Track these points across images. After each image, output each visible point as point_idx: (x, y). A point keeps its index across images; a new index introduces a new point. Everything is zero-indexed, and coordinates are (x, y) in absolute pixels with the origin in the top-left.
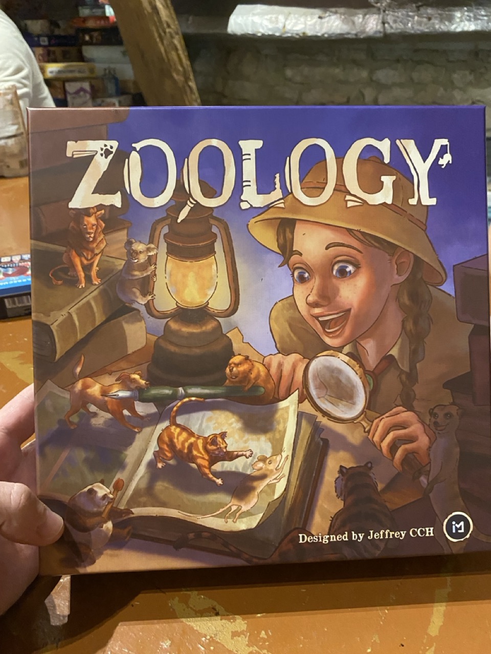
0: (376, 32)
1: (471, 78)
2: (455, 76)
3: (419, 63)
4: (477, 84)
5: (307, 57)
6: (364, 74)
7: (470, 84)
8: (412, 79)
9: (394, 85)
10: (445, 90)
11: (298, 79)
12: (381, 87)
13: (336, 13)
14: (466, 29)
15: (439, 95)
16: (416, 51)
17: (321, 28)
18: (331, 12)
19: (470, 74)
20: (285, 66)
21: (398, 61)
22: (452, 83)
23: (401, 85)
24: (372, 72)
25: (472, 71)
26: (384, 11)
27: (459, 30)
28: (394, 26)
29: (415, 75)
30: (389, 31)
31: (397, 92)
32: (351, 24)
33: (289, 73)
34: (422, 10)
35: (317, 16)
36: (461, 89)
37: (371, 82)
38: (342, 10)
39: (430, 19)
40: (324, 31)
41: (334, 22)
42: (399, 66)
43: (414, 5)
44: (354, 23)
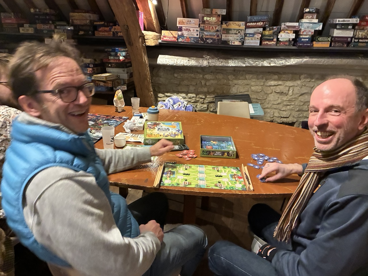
0: (206, 65)
1: (234, 77)
2: (229, 77)
3: (218, 73)
4: (236, 79)
5: (182, 71)
6: (201, 76)
7: (234, 79)
8: (216, 78)
9: (211, 79)
10: (227, 81)
11: (179, 77)
12: (207, 80)
13: (193, 59)
14: (233, 65)
15: (225, 82)
16: (217, 69)
17: (189, 64)
18: (192, 59)
19: (233, 76)
20: (174, 73)
21: (211, 72)
22: (229, 79)
23: (213, 80)
24: (203, 75)
25: (234, 75)
26: (208, 60)
27: (230, 66)
28: (211, 64)
29: (217, 77)
30: (210, 65)
31: (212, 81)
32: (198, 63)
33: (176, 75)
34: (220, 60)
35: (187, 60)
36: (231, 81)
37: (203, 78)
38: (195, 58)
39: (222, 62)
40: (190, 64)
41: (193, 62)
42: (212, 74)
43: (217, 58)
44: (199, 62)
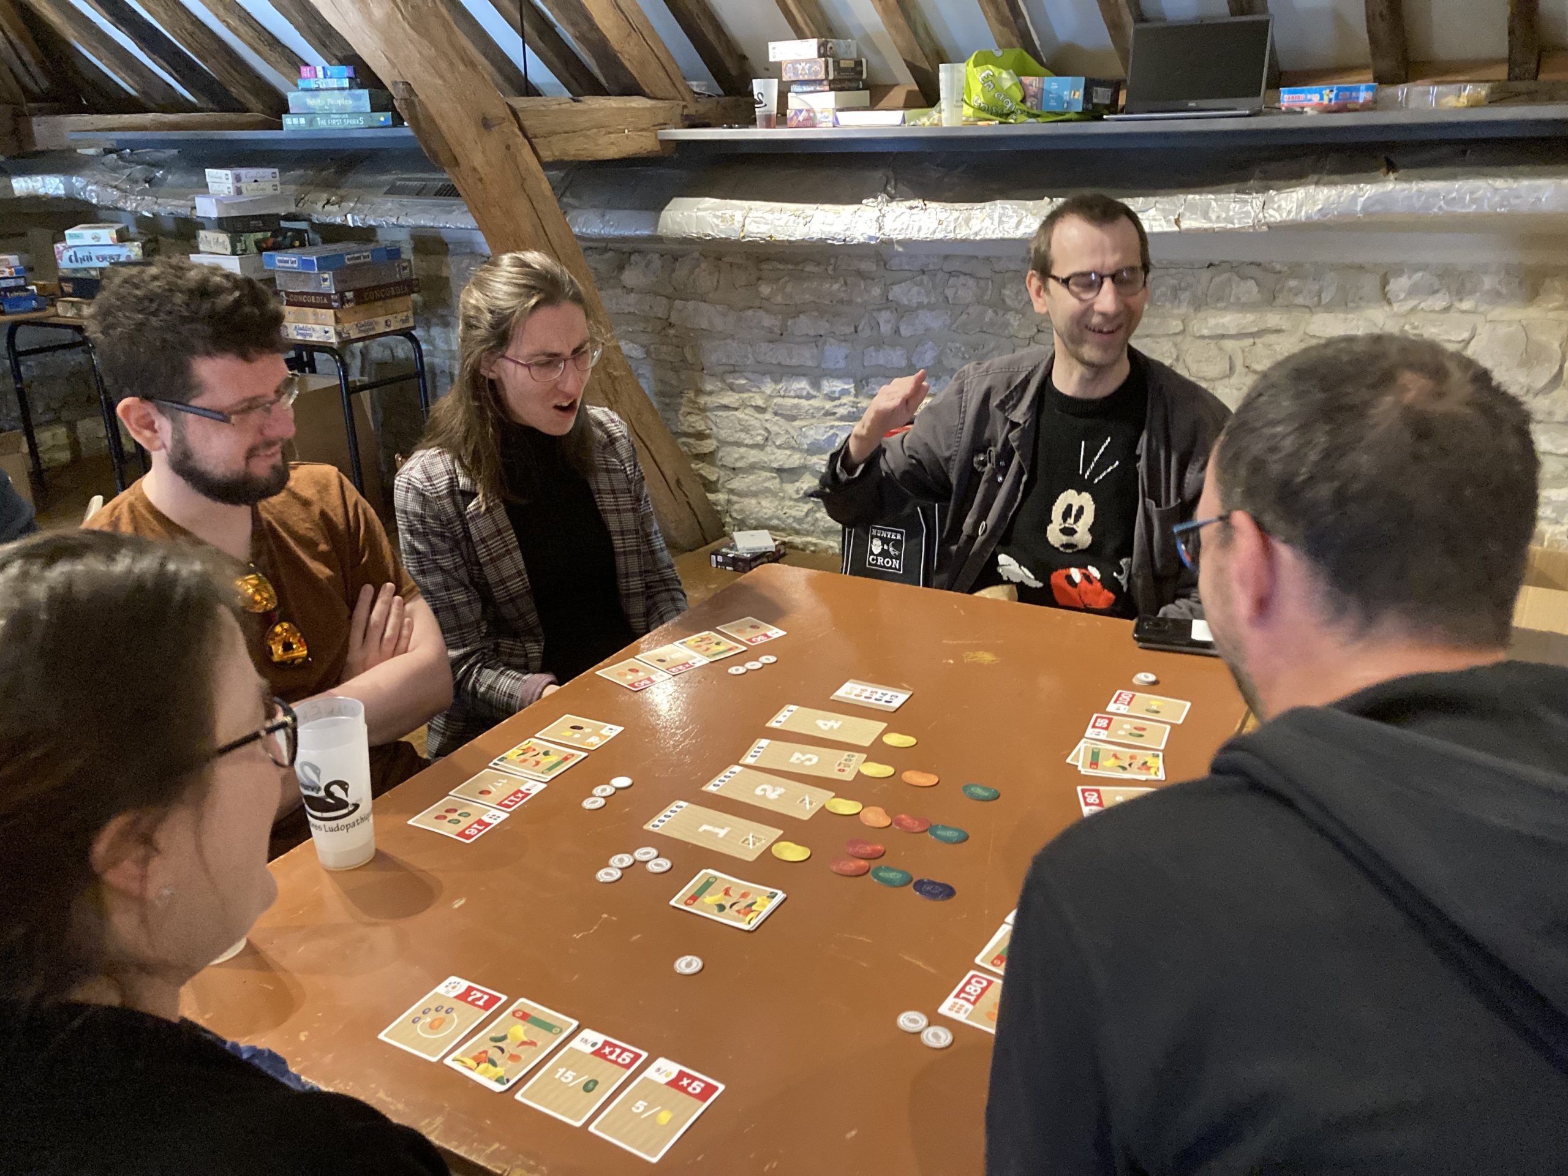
0: (870, 238)
2: (1005, 292)
3: (952, 274)
5: (792, 268)
6: (876, 291)
8: (946, 298)
9: (920, 306)
10: (997, 313)
11: (779, 299)
12: (901, 311)
14: (989, 235)
15: (987, 320)
17: (796, 231)
20: (759, 279)
21: (923, 272)
23: (930, 307)
24: (887, 287)
29: (949, 292)
30: (888, 237)
31: (926, 318)
33: (765, 290)
36: (1017, 312)
37: (886, 302)
42: (925, 279)
